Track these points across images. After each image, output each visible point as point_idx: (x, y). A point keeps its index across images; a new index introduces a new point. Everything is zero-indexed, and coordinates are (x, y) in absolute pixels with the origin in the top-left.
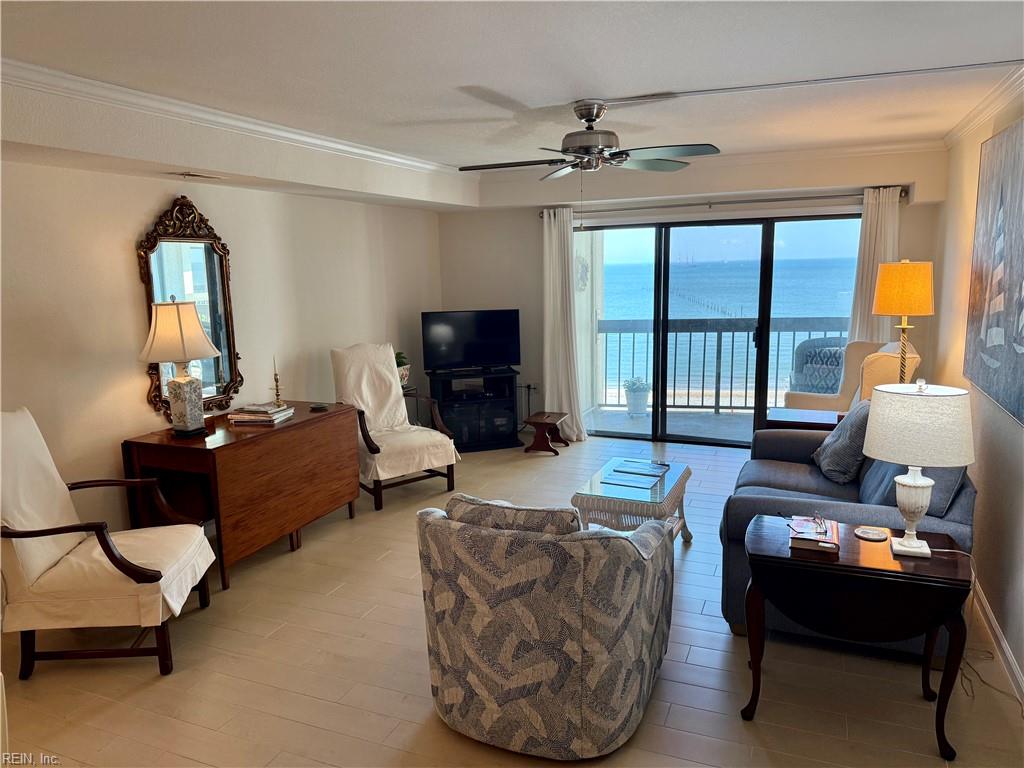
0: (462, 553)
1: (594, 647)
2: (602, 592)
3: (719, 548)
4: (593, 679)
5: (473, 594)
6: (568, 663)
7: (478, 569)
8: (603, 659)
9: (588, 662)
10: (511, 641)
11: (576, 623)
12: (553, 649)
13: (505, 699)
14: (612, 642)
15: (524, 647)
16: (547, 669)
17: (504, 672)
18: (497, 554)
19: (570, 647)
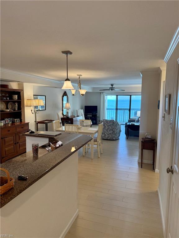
0: (105, 123)
1: (115, 130)
2: (116, 126)
3: (125, 128)
4: (115, 133)
5: (106, 126)
6: (113, 131)
7: (107, 124)
8: (116, 131)
9: (115, 131)
10: (109, 129)
11: (114, 128)
12: (112, 130)
13: (108, 134)
14: (117, 130)
15: (110, 130)
16: (112, 132)
17: (108, 132)
18: (108, 123)
19: (114, 130)
